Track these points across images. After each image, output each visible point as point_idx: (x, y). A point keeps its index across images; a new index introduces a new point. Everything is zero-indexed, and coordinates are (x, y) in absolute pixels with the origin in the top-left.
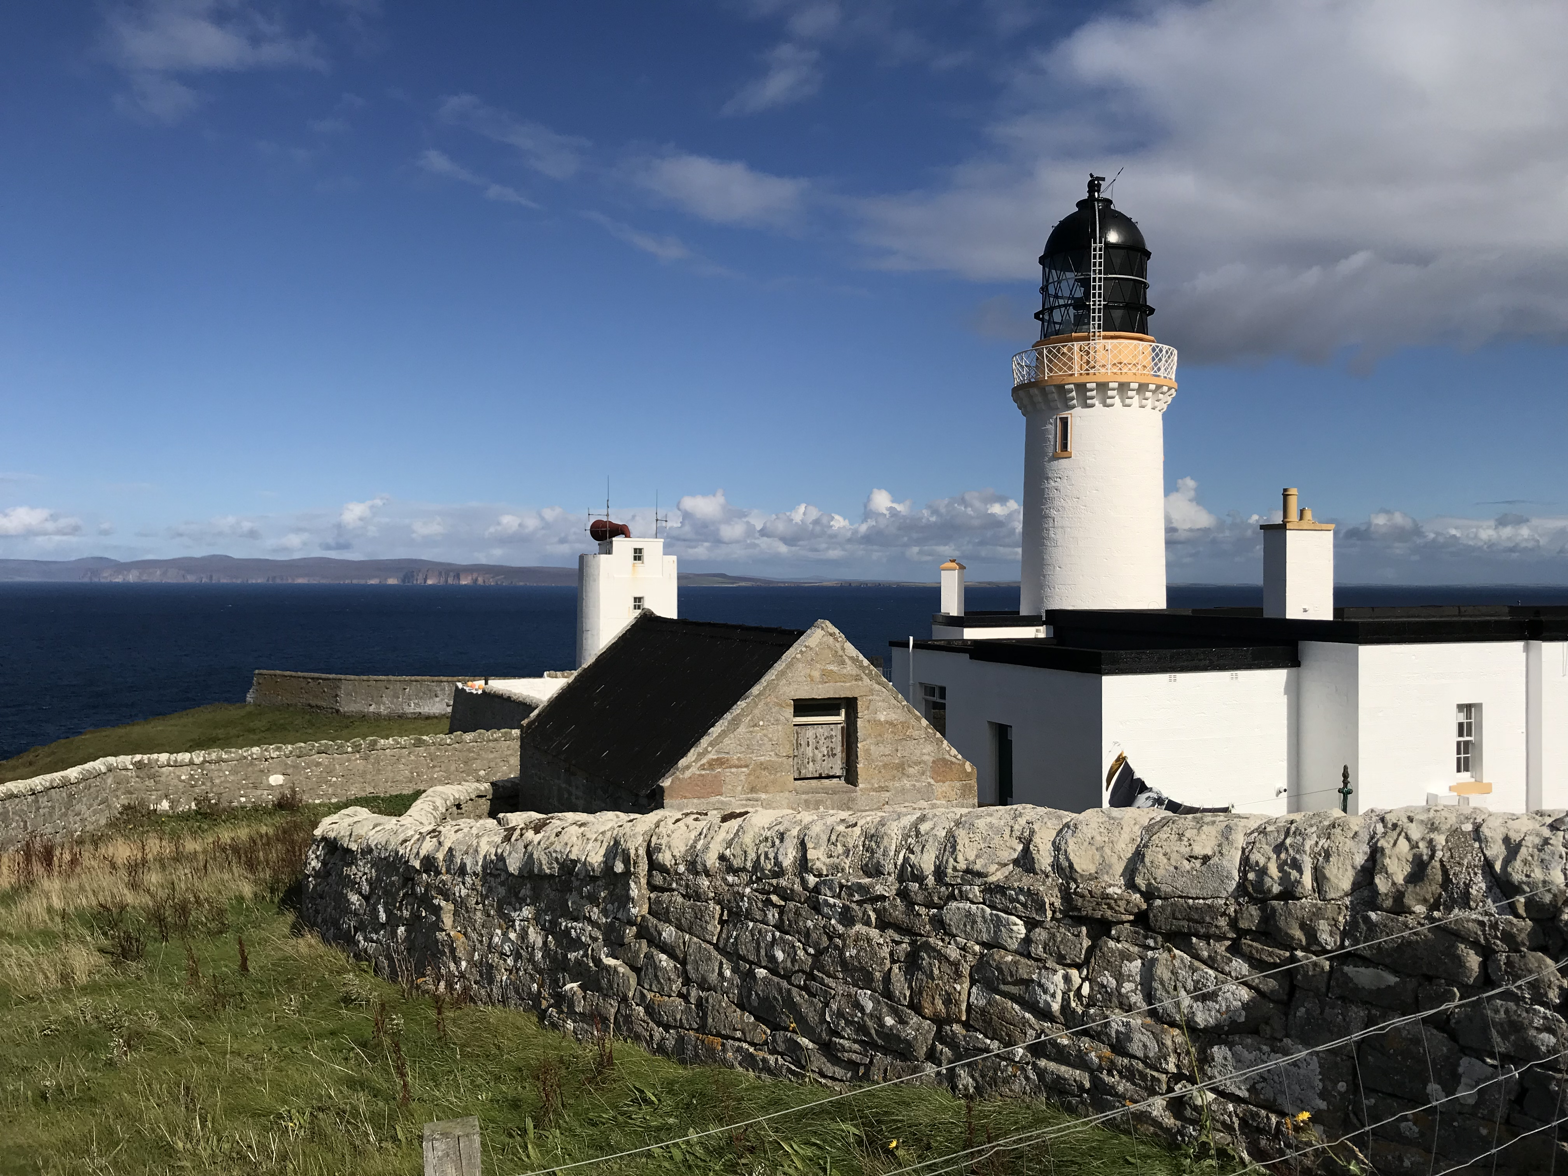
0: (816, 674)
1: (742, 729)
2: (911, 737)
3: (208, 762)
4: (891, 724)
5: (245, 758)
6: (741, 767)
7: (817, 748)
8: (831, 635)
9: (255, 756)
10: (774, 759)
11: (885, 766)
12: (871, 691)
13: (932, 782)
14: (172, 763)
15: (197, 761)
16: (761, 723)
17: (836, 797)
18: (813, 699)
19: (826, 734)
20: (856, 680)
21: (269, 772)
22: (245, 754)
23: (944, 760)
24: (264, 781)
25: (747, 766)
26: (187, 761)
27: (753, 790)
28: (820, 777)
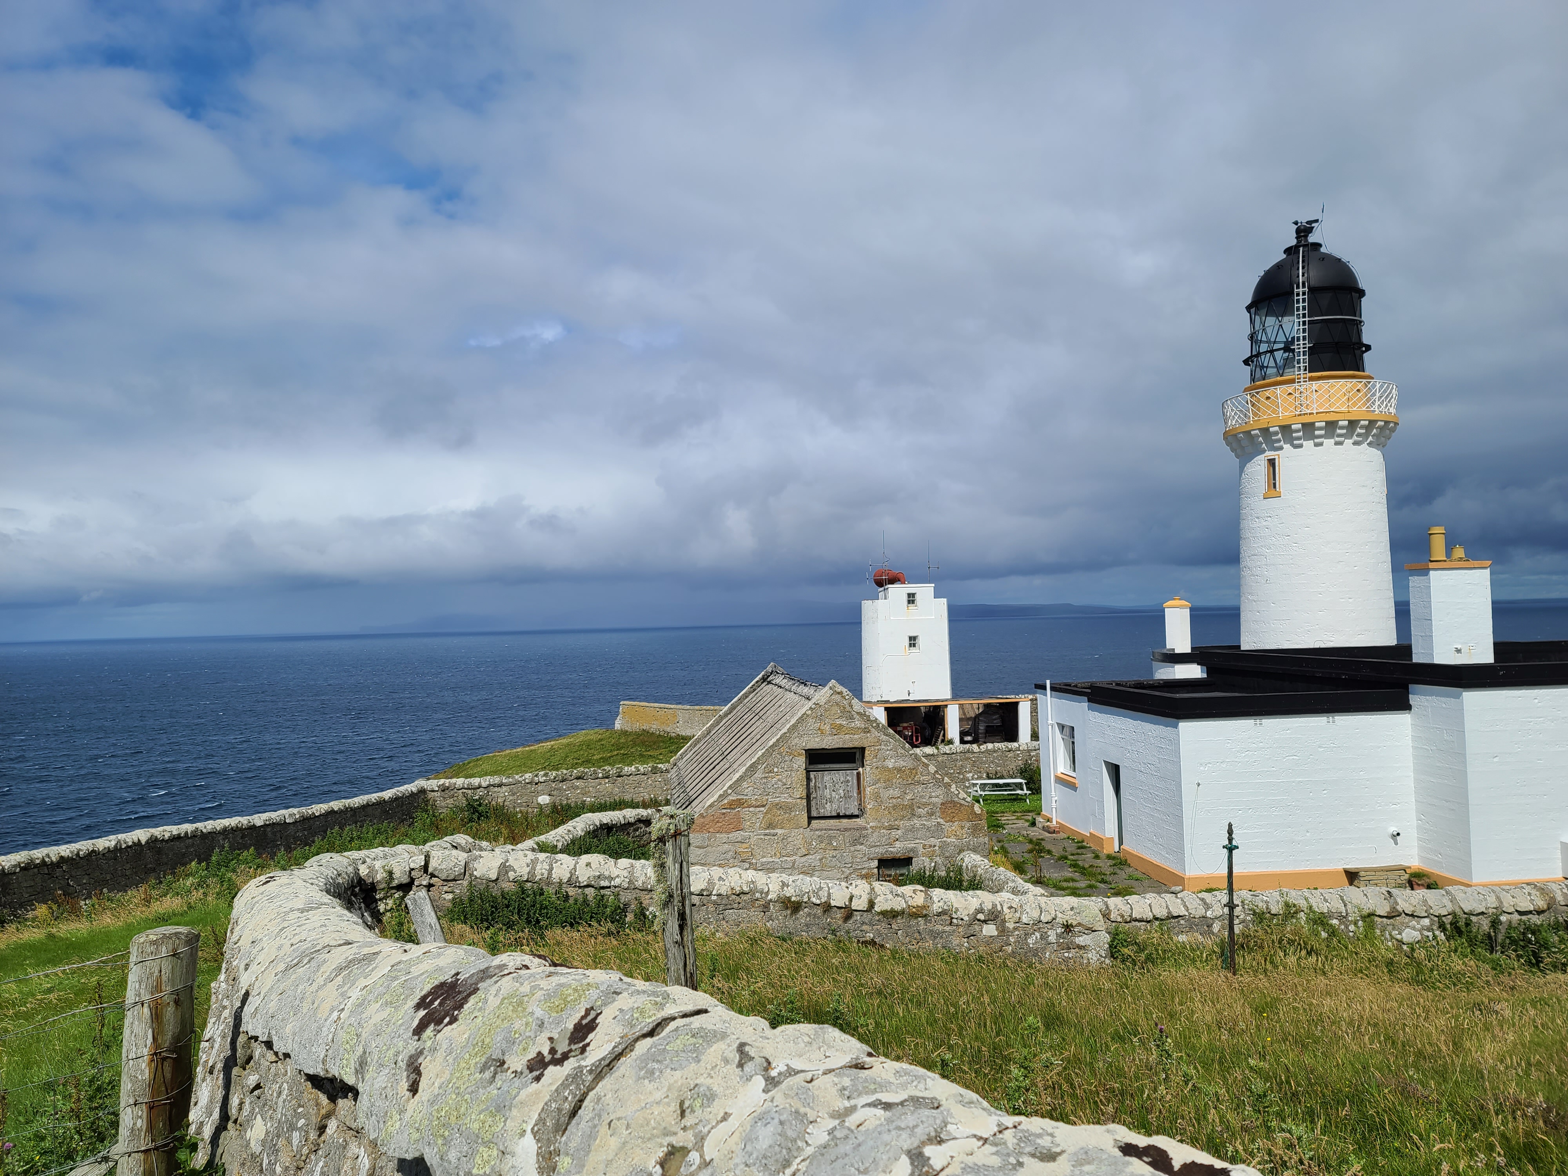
0: (827, 728)
1: (759, 775)
2: (919, 782)
3: (492, 785)
4: (899, 770)
5: (521, 782)
6: (758, 807)
7: (834, 791)
8: (839, 693)
9: (527, 781)
10: (790, 800)
11: (895, 807)
12: (879, 742)
13: (941, 821)
14: (466, 786)
15: (484, 784)
16: (776, 770)
17: (847, 834)
18: (823, 749)
19: (842, 779)
20: (865, 732)
21: (539, 794)
22: (520, 779)
23: (952, 802)
24: (535, 801)
25: (763, 806)
26: (477, 784)
27: (770, 826)
28: (838, 817)
